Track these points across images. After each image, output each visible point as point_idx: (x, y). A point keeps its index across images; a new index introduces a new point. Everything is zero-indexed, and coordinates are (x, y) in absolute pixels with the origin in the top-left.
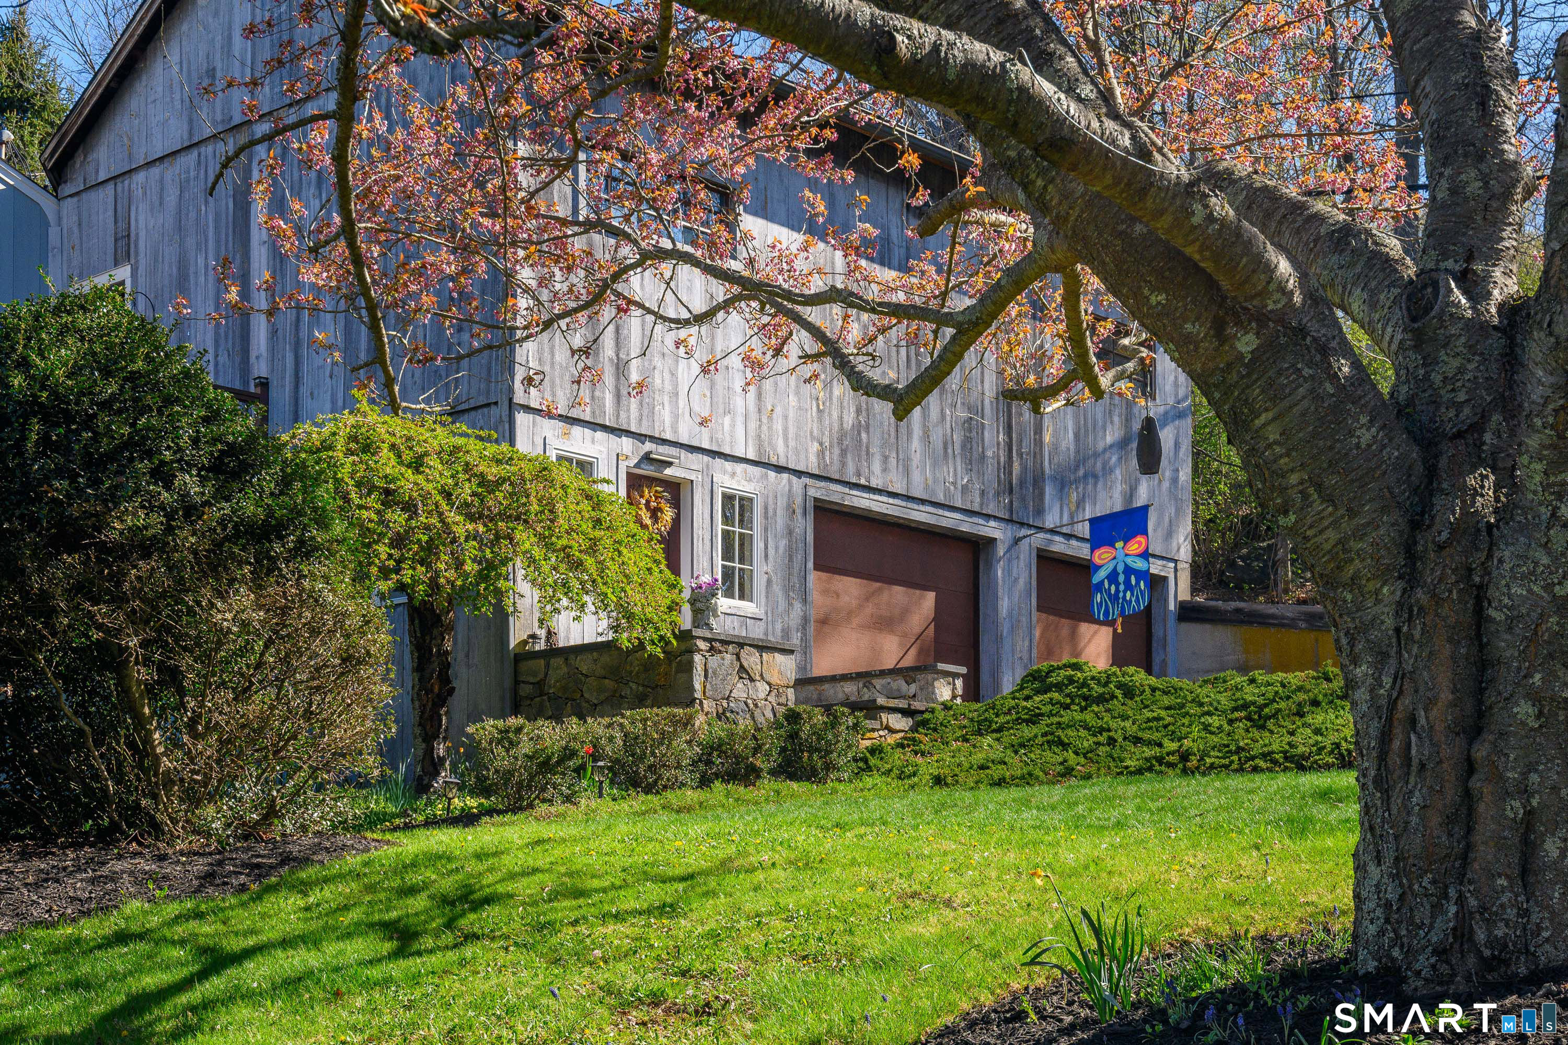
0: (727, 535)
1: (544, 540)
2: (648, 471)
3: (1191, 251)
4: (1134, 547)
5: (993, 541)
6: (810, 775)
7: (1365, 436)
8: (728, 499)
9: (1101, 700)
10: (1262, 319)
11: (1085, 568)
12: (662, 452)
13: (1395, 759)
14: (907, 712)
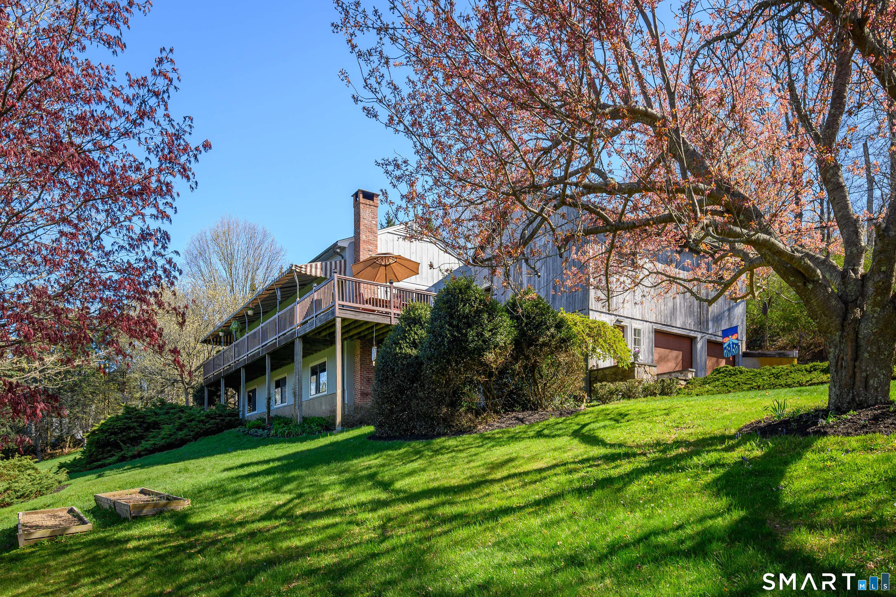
0: (635, 339)
1: (605, 341)
2: (618, 324)
3: (801, 270)
4: (734, 337)
5: (696, 338)
6: (666, 394)
7: (834, 303)
8: (635, 330)
9: (734, 374)
10: (813, 281)
11: (721, 344)
12: (620, 319)
13: (839, 366)
14: (685, 380)
